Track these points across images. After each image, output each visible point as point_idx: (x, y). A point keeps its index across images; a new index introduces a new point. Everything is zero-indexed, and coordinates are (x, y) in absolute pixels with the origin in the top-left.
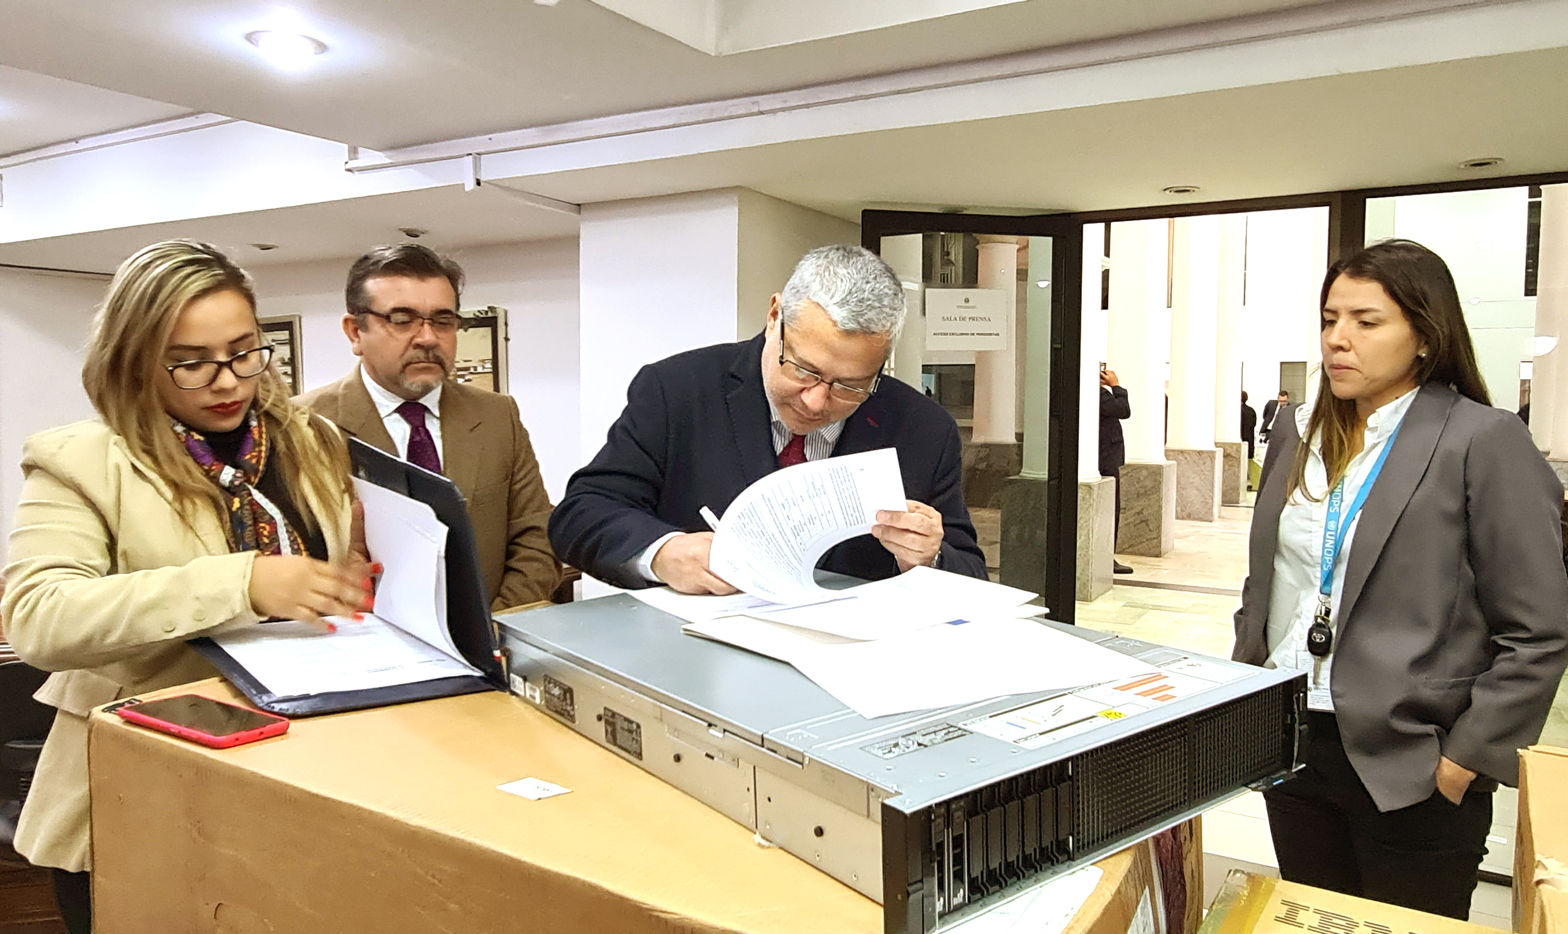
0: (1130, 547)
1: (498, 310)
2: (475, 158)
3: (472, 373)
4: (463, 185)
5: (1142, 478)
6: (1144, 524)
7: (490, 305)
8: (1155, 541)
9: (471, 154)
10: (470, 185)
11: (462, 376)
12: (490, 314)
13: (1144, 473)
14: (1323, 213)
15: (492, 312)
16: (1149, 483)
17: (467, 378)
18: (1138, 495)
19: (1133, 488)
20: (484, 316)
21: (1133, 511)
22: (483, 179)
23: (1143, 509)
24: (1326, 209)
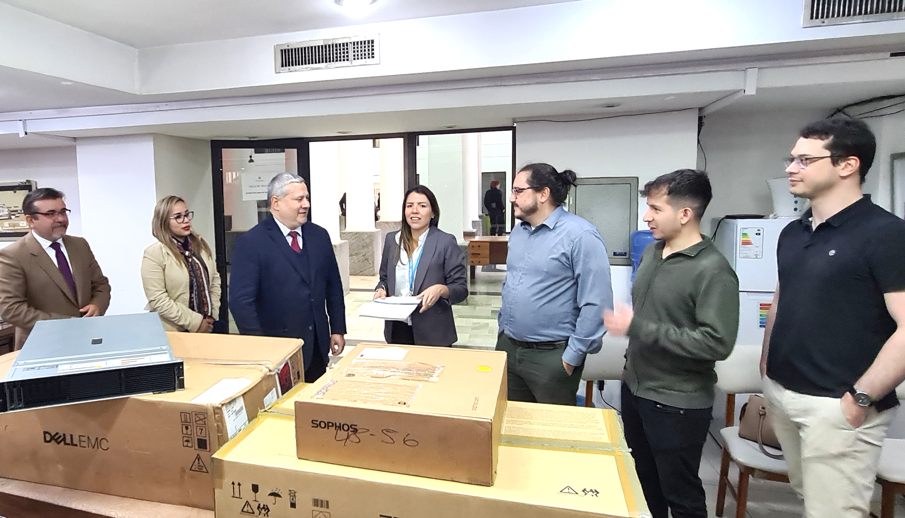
0: (360, 272)
1: (31, 182)
2: (24, 122)
3: (19, 213)
4: (18, 134)
5: (365, 239)
6: (366, 261)
7: (27, 179)
8: (372, 268)
9: (21, 120)
10: (22, 135)
11: (14, 215)
12: (27, 184)
13: (366, 236)
14: (402, 140)
15: (28, 182)
16: (368, 241)
17: (17, 215)
18: (363, 247)
19: (361, 243)
20: (24, 184)
21: (361, 255)
22: (28, 131)
23: (366, 254)
24: (402, 139)
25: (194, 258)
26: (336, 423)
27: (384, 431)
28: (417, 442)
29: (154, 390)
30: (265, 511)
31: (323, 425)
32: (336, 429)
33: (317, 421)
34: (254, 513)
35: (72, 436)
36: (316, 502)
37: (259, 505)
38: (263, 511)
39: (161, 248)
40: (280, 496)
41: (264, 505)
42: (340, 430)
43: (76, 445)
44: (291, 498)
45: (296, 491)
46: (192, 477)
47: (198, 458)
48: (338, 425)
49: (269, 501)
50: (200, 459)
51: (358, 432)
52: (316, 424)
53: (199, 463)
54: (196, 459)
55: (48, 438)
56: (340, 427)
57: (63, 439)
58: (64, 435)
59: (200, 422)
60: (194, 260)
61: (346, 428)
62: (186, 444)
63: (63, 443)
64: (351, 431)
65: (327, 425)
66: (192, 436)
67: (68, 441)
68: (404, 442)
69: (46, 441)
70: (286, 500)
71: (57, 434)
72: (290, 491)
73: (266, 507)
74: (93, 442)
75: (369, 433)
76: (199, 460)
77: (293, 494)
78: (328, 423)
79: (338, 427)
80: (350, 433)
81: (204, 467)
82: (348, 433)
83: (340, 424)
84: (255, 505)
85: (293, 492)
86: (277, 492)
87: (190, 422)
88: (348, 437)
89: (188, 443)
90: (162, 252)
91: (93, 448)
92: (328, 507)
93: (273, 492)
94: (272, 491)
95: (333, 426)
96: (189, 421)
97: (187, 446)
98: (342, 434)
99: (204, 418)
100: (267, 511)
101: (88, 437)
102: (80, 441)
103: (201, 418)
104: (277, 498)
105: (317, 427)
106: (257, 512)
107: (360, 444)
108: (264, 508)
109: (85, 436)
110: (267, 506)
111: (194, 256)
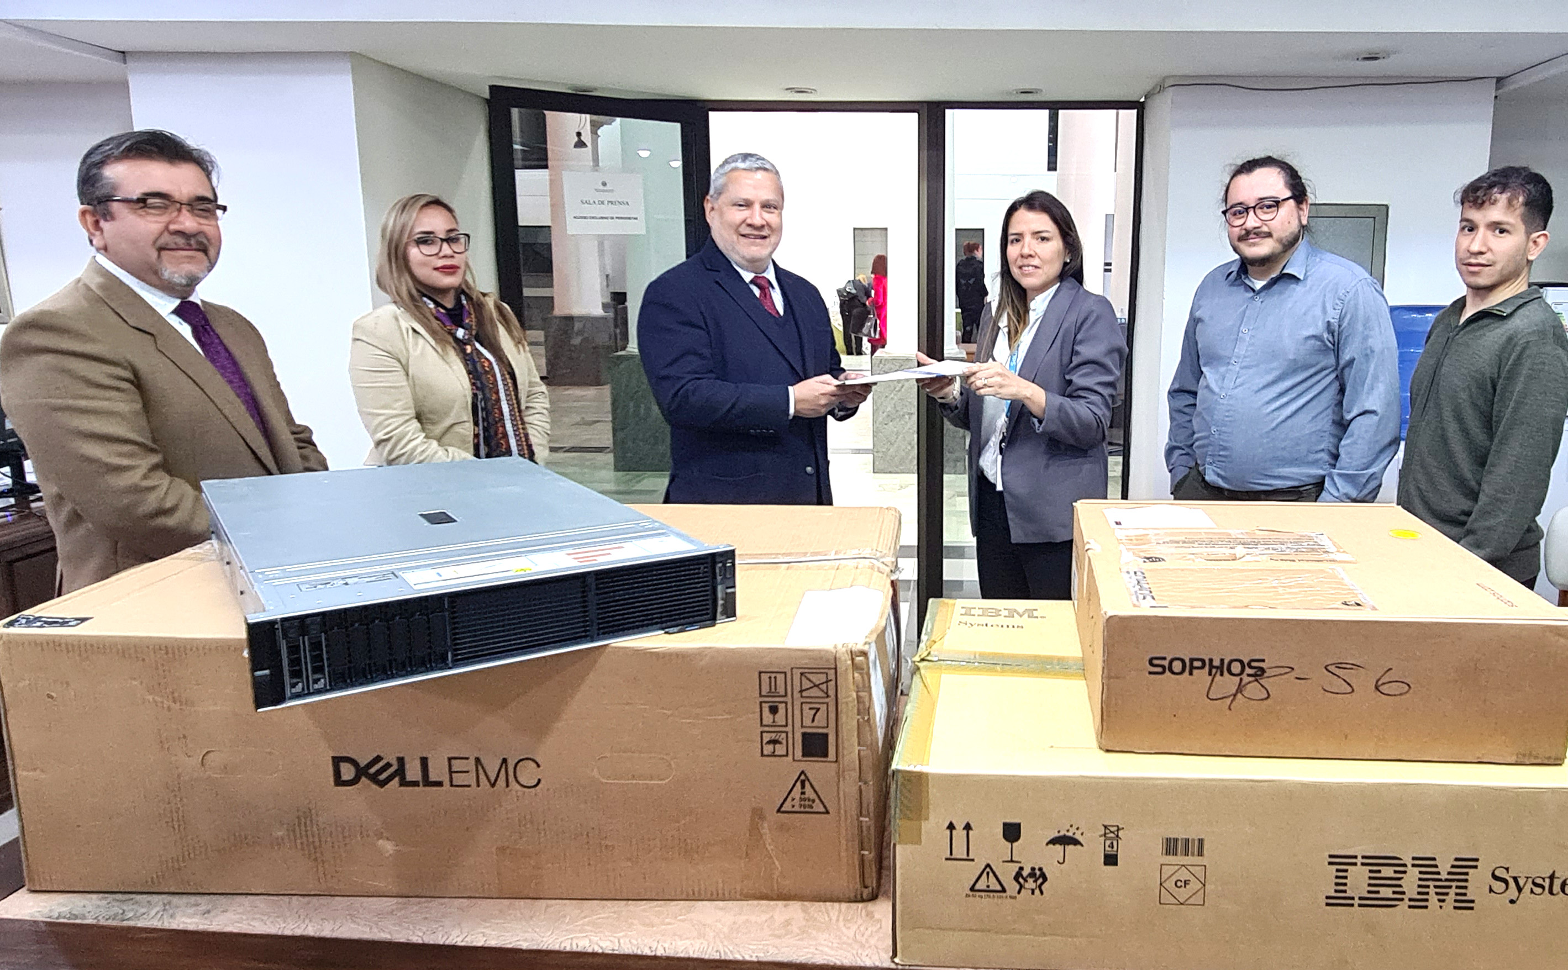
25: (478, 345)
26: (1211, 660)
27: (1332, 668)
28: (1408, 685)
29: (664, 625)
30: (1035, 881)
31: (1177, 666)
32: (1210, 674)
33: (1164, 658)
34: (1004, 890)
35: (424, 762)
36: (1171, 846)
37: (1021, 869)
38: (1031, 884)
39: (397, 319)
40: (1076, 842)
41: (1033, 869)
42: (1222, 675)
43: (440, 784)
44: (1108, 842)
45: (1121, 826)
46: (782, 827)
47: (803, 779)
48: (1216, 663)
49: (1049, 858)
50: (807, 784)
51: (1266, 675)
52: (1160, 666)
53: (803, 793)
54: (796, 782)
55: (348, 772)
56: (1222, 668)
57: (396, 771)
58: (401, 761)
59: (815, 692)
60: (476, 349)
61: (1236, 668)
62: (768, 749)
63: (396, 780)
64: (1249, 675)
65: (1189, 666)
66: (789, 729)
67: (413, 772)
68: (1377, 688)
69: (339, 782)
70: (1094, 847)
71: (378, 759)
72: (1106, 827)
73: (1038, 873)
74: (492, 769)
75: (1294, 674)
76: (803, 786)
77: (1112, 833)
78: (1192, 660)
79: (1217, 668)
80: (1246, 679)
81: (817, 801)
82: (1241, 680)
83: (1222, 661)
84: (1007, 874)
85: (1113, 829)
86: (1070, 834)
87: (786, 695)
88: (1240, 689)
89: (777, 746)
90: (400, 327)
91: (493, 785)
92: (1200, 854)
93: (1062, 834)
94: (1059, 832)
95: (1203, 667)
96: (783, 693)
97: (773, 755)
98: (1227, 683)
99: (825, 680)
100: (1040, 881)
101: (478, 760)
102: (451, 772)
103: (818, 683)
104: (1070, 848)
105: (1163, 672)
106: (1012, 887)
107: (1269, 701)
108: (1032, 874)
109: (467, 759)
110: (1040, 869)
111: (477, 341)
